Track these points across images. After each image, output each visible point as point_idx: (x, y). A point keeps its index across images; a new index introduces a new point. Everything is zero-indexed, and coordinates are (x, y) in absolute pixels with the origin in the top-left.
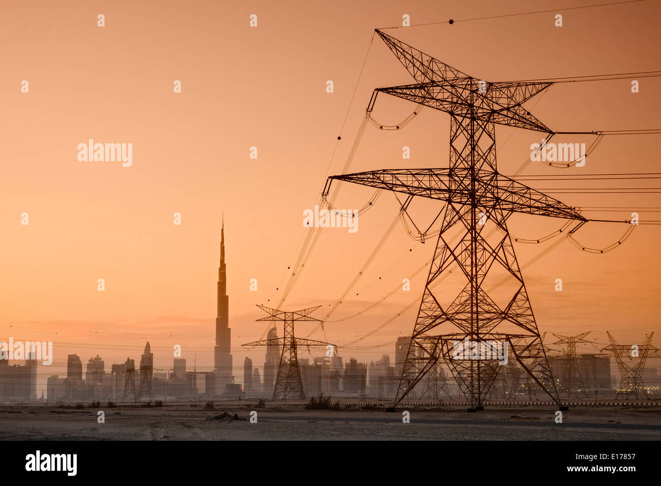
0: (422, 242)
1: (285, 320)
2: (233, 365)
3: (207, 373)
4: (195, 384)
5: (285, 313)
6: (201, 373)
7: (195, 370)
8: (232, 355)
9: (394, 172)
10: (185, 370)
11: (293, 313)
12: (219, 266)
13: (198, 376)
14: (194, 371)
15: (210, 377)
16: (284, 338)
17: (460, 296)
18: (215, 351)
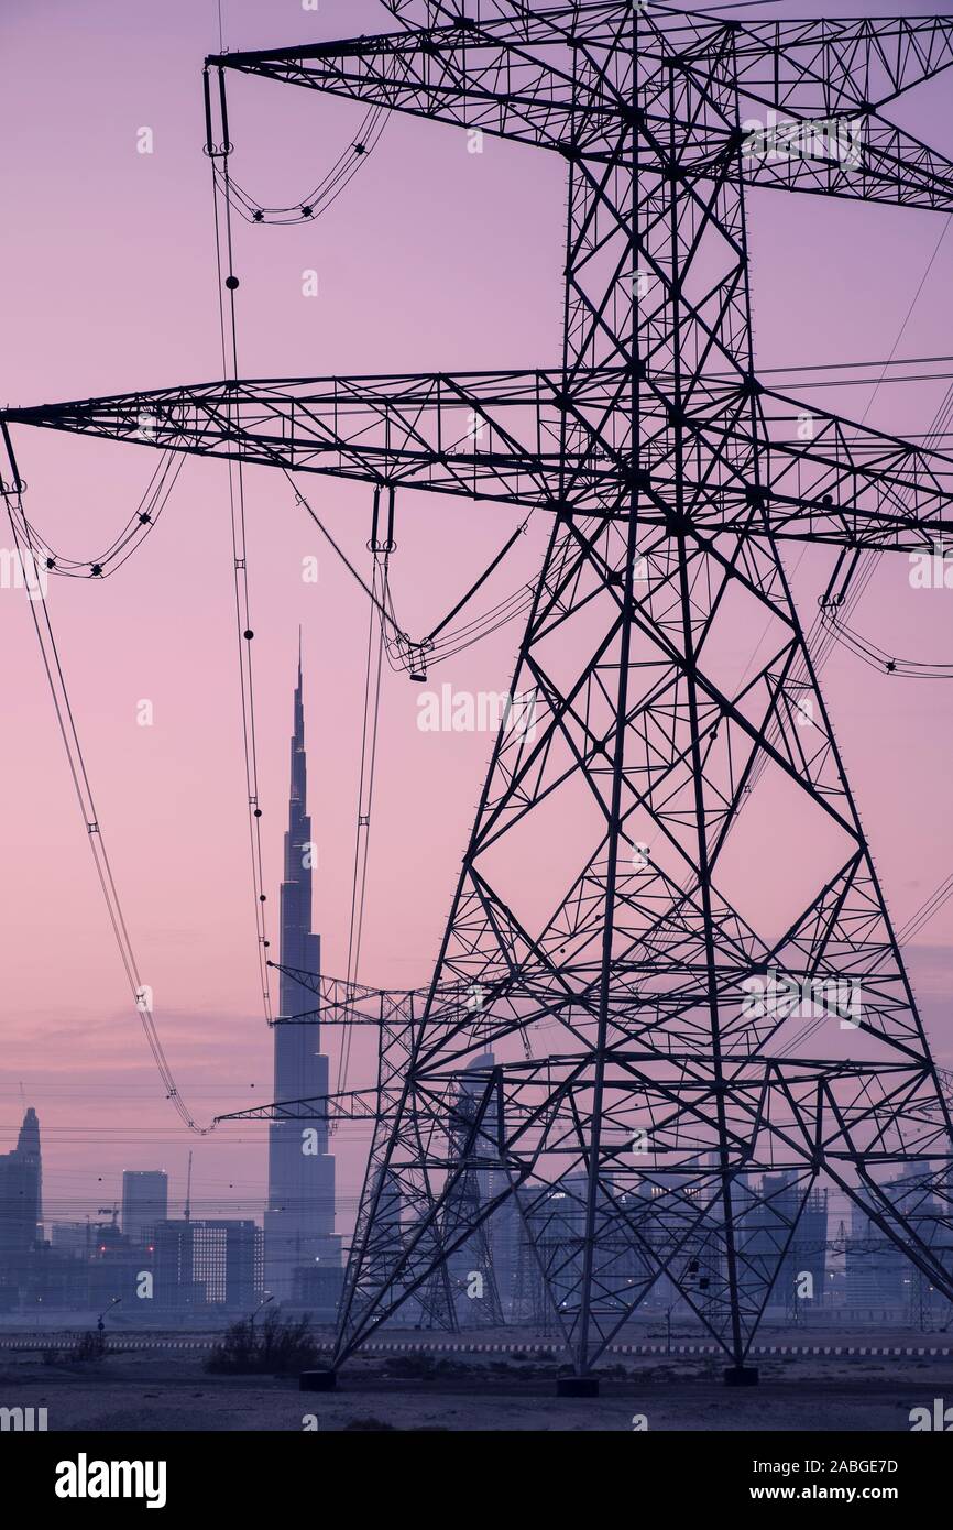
0: (414, 678)
1: (381, 1022)
2: (337, 1195)
3: (231, 1227)
4: (188, 1265)
5: (382, 993)
6: (211, 1224)
7: (187, 1213)
8: (333, 1158)
9: (298, 391)
10: (165, 1212)
11: (412, 993)
12: (287, 828)
13: (198, 1234)
14: (183, 1217)
15: (239, 1238)
16: (380, 1089)
17: (575, 896)
18: (272, 1141)
